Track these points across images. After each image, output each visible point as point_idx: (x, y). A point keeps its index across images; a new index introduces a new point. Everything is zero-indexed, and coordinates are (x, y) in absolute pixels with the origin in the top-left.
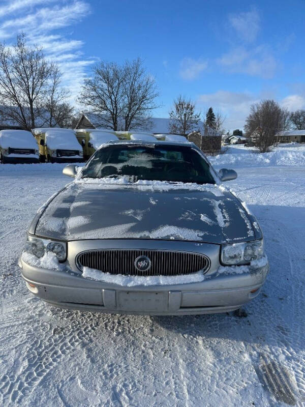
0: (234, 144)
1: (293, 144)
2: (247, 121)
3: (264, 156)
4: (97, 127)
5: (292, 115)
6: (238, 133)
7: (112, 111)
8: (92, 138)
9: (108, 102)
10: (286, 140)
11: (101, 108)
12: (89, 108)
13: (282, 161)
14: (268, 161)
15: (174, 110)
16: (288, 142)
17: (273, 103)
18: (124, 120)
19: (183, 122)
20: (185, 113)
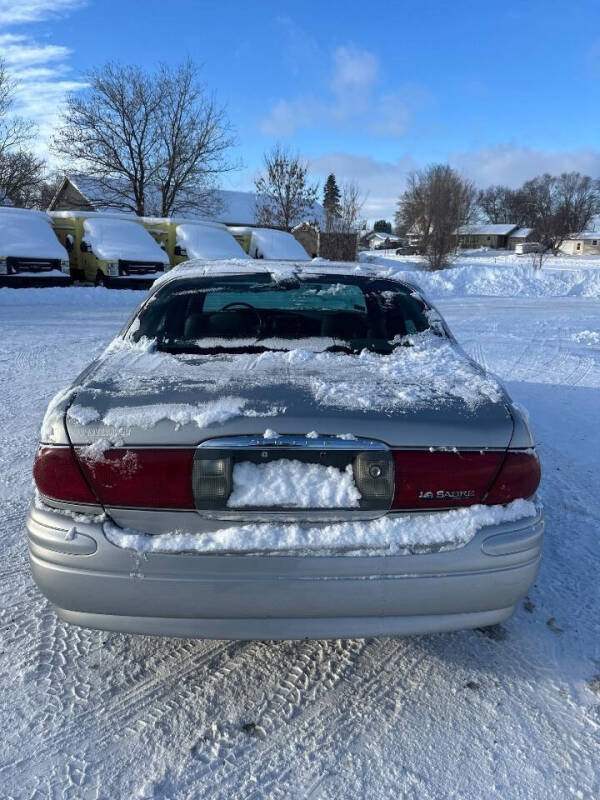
0: (376, 249)
1: (484, 251)
2: (399, 204)
3: (441, 276)
4: (98, 206)
5: (482, 195)
6: (382, 227)
7: (132, 172)
8: (88, 232)
9: (123, 153)
10: (473, 242)
11: (108, 165)
12: (81, 165)
13: (476, 287)
14: (449, 286)
15: (266, 174)
16: (474, 247)
17: (448, 171)
18: (161, 194)
19: (285, 202)
20: (286, 183)
